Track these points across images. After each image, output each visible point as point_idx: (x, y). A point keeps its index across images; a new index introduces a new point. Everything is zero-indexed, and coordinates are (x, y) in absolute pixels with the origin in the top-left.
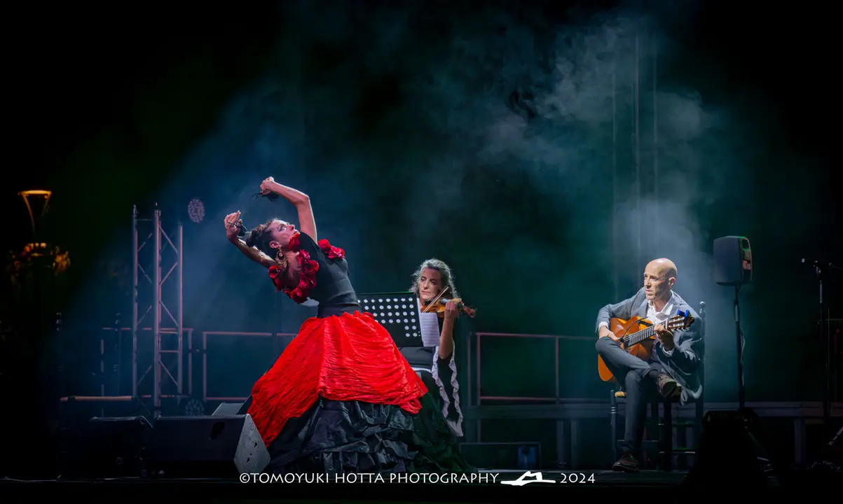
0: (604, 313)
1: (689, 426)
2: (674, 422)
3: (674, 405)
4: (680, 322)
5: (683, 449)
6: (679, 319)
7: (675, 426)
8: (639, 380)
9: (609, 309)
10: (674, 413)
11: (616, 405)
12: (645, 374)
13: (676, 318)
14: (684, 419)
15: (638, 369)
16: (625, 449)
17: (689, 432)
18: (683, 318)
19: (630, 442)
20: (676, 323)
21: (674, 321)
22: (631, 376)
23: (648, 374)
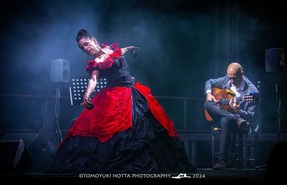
0: (208, 84)
1: (252, 145)
2: (244, 144)
3: (244, 135)
4: (250, 98)
5: (249, 157)
6: (250, 97)
7: (244, 146)
8: (227, 122)
9: (211, 82)
10: (244, 139)
11: (214, 135)
12: (230, 119)
13: (249, 96)
14: (249, 142)
15: (227, 116)
16: (220, 157)
17: (252, 148)
18: (252, 96)
19: (222, 154)
20: (249, 98)
21: (247, 97)
22: (223, 120)
23: (232, 118)
